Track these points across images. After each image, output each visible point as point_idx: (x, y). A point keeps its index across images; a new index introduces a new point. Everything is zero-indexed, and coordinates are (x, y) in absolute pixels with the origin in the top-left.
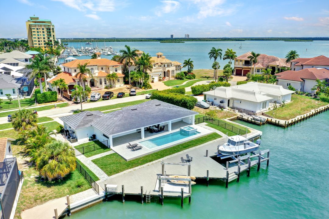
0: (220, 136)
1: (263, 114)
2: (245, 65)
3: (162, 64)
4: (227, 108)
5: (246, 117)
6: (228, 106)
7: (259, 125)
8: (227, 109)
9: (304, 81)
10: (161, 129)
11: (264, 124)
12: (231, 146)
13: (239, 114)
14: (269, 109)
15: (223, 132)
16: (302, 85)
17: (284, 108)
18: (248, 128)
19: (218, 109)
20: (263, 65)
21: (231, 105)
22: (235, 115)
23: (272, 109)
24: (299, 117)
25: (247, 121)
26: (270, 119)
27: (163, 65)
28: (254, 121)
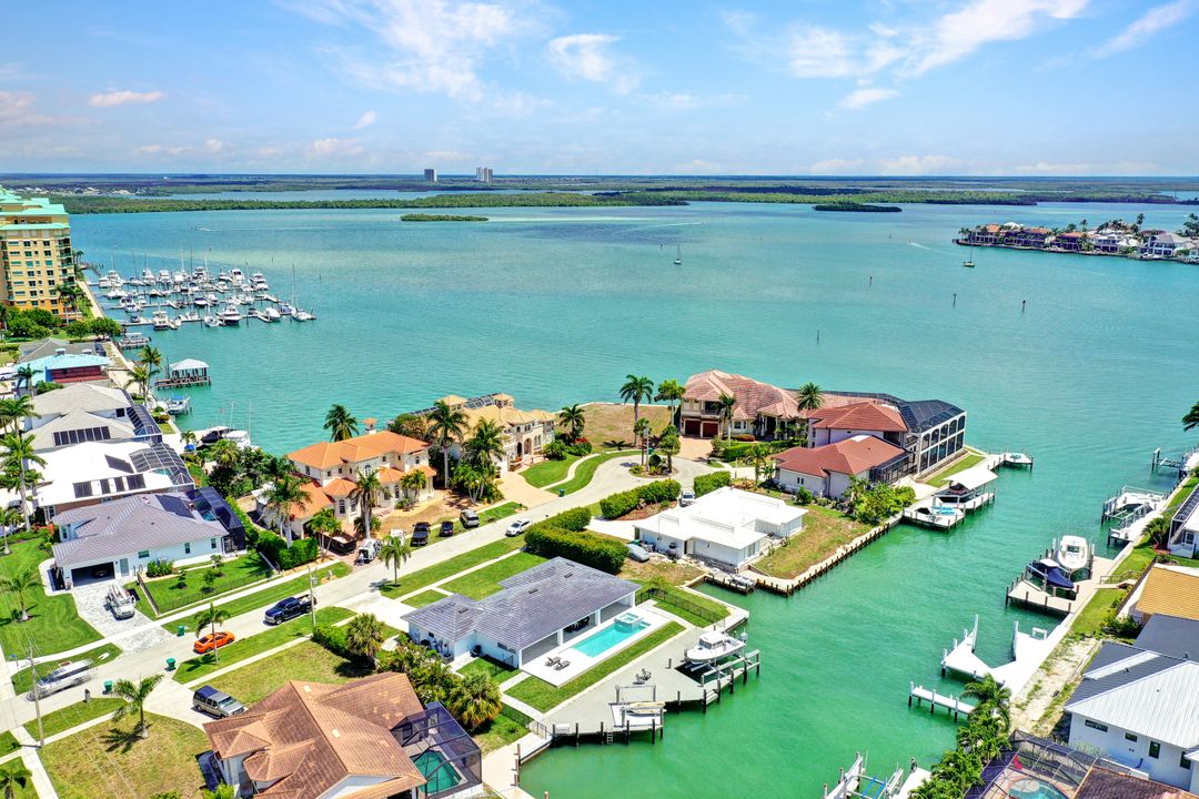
0: (683, 628)
1: (750, 568)
2: (707, 413)
3: (512, 425)
4: (684, 557)
5: (720, 576)
6: (685, 552)
7: (743, 593)
8: (683, 561)
9: (829, 474)
10: (584, 624)
11: (751, 590)
12: (705, 650)
13: (707, 571)
14: (761, 554)
15: (686, 618)
16: (825, 483)
17: (787, 548)
18: (726, 604)
19: (666, 560)
20: (747, 411)
21: (690, 551)
22: (700, 572)
23: (766, 553)
24: (812, 570)
25: (722, 586)
26: (762, 578)
27: (515, 429)
28: (734, 585)
